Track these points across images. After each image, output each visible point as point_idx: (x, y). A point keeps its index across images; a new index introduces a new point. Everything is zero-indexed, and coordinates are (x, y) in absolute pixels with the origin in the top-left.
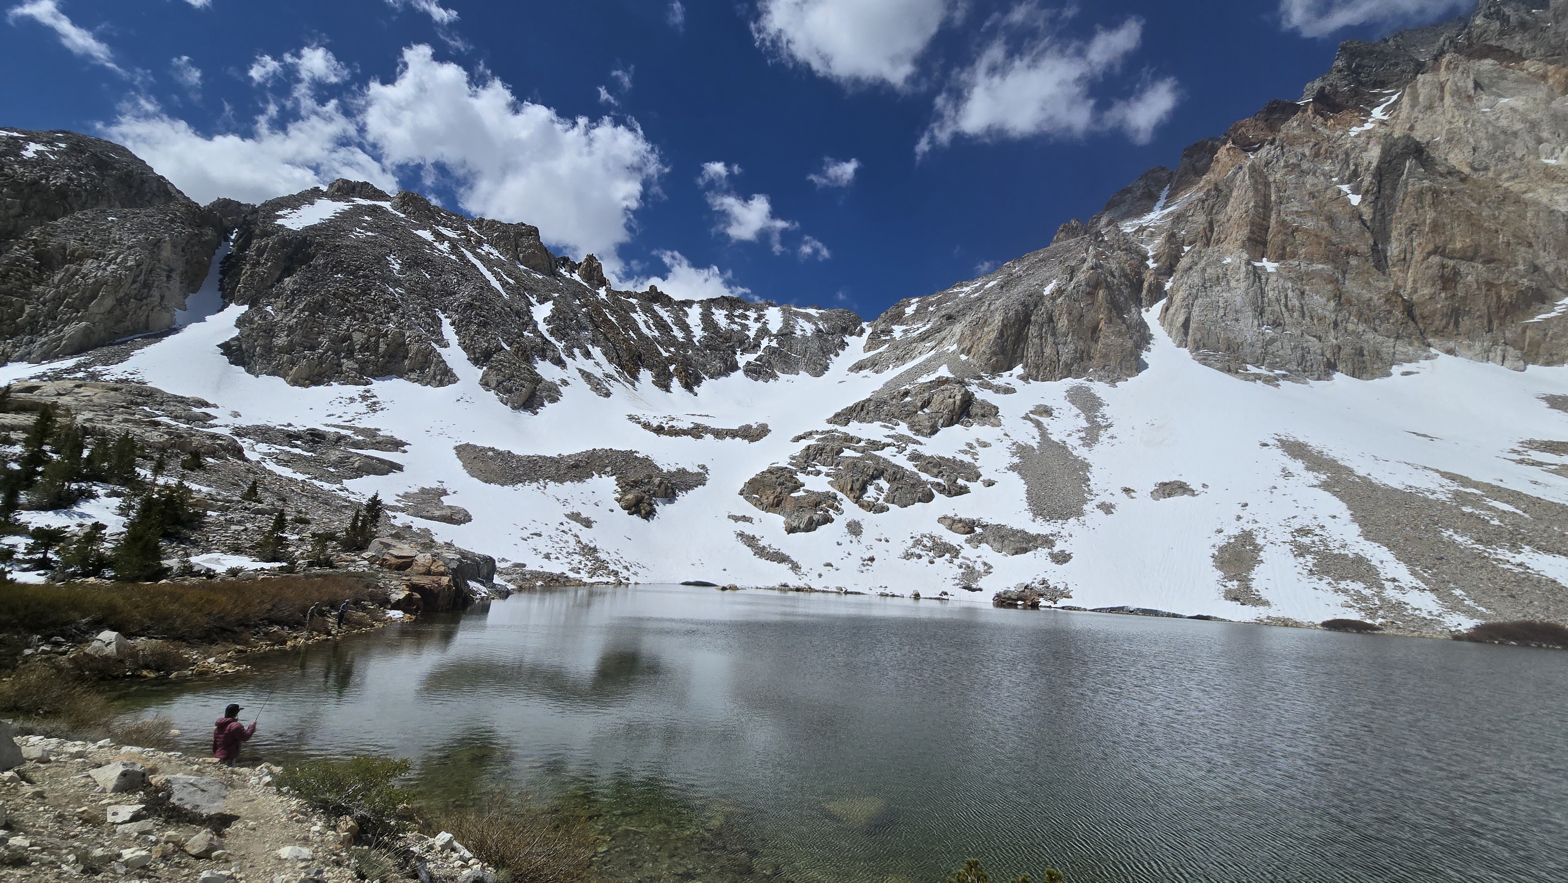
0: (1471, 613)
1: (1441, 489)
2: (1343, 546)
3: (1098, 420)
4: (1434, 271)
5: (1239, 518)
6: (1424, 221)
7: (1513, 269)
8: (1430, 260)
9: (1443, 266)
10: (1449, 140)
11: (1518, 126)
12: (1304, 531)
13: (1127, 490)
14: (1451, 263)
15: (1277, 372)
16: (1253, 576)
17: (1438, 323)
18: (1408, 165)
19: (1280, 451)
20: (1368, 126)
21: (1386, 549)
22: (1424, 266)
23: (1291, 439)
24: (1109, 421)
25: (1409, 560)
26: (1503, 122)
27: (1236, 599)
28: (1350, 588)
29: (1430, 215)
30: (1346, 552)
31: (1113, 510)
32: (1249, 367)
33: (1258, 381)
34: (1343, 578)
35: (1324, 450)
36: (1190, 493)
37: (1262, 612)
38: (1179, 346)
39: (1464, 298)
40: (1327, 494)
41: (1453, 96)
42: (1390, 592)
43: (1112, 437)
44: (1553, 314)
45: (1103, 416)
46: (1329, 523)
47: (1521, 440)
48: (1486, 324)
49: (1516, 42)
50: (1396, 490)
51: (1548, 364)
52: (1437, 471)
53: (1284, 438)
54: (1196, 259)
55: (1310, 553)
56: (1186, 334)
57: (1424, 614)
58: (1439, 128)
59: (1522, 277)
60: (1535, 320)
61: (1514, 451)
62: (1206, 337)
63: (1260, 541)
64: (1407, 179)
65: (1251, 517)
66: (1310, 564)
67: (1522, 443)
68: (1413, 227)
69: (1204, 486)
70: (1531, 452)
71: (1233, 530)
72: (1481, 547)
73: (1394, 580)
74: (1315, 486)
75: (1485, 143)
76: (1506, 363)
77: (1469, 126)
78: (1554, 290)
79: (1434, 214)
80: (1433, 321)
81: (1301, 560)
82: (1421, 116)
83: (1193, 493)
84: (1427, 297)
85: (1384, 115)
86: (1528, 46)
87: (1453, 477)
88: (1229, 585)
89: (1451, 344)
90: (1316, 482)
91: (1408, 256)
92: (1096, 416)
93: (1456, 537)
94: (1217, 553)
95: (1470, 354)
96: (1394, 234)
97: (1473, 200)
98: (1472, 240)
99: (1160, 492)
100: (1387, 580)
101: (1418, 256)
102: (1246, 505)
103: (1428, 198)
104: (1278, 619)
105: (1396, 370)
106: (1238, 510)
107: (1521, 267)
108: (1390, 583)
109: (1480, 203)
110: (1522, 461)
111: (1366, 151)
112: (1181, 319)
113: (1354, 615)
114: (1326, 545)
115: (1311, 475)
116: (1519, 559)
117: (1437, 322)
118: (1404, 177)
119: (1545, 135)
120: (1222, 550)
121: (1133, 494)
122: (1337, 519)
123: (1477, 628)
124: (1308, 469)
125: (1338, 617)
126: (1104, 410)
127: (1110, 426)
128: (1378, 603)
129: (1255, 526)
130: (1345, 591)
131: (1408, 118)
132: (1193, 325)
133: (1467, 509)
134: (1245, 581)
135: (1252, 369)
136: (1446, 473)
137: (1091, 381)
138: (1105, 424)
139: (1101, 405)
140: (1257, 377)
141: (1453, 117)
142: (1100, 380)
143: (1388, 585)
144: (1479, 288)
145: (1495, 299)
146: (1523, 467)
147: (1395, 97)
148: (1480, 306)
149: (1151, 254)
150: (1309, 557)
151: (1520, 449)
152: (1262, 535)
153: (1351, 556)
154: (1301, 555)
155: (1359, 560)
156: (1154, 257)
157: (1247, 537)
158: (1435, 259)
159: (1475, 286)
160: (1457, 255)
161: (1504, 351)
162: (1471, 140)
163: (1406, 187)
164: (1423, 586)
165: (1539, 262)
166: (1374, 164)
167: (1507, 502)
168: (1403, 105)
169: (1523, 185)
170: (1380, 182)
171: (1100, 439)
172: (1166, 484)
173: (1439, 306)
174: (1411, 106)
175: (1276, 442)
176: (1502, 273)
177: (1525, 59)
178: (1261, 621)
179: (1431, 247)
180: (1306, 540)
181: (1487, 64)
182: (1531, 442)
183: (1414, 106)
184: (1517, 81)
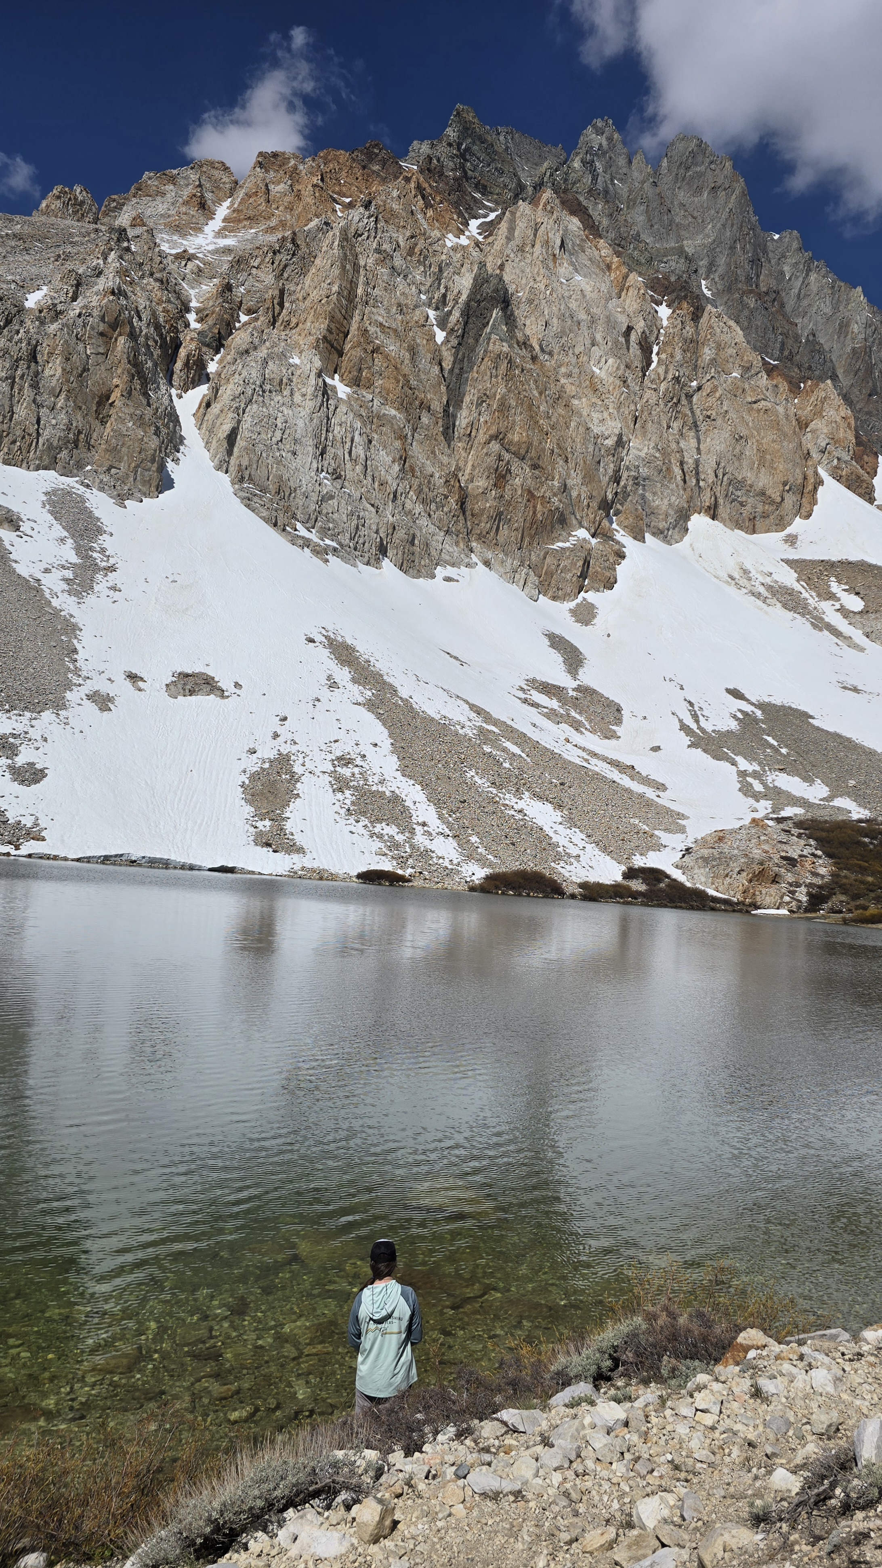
0: (482, 861)
1: (469, 723)
2: (382, 782)
3: (95, 555)
4: (491, 460)
5: (276, 736)
6: (495, 395)
7: (550, 483)
8: (491, 445)
9: (500, 458)
10: (530, 301)
11: (582, 316)
12: (345, 761)
13: (133, 677)
14: (507, 456)
15: (328, 542)
16: (287, 815)
17: (484, 526)
18: (494, 315)
19: (326, 652)
20: (464, 241)
21: (418, 787)
22: (485, 450)
23: (339, 639)
24: (112, 561)
25: (437, 801)
26: (573, 305)
27: (268, 845)
28: (384, 832)
29: (501, 390)
30: (384, 789)
31: (110, 705)
32: (299, 526)
33: (305, 548)
34: (379, 820)
35: (371, 659)
36: (219, 693)
37: (295, 862)
38: (218, 468)
39: (509, 503)
40: (369, 717)
41: (542, 246)
42: (420, 839)
43: (114, 588)
44: (567, 545)
45: (103, 551)
46: (369, 751)
47: (527, 678)
48: (519, 540)
49: (597, 210)
50: (432, 720)
51: (554, 598)
52: (467, 702)
53: (332, 636)
54: (256, 341)
55: (349, 788)
56: (230, 452)
57: (447, 863)
58: (524, 281)
59: (555, 495)
60: (554, 547)
61: (522, 689)
62: (255, 466)
63: (298, 769)
64: (490, 333)
65: (290, 736)
66: (348, 802)
67: (527, 680)
68: (484, 398)
69: (237, 685)
70: (533, 692)
71: (268, 751)
72: (494, 791)
73: (424, 824)
74: (360, 704)
75: (555, 320)
76: (527, 589)
77: (548, 292)
78: (573, 517)
79: (504, 390)
80: (480, 521)
81: (339, 795)
82: (512, 255)
83: (222, 693)
84: (481, 490)
85: (480, 234)
86: (605, 222)
87: (478, 711)
88: (260, 824)
89: (489, 555)
90: (361, 700)
91: (473, 434)
92: (91, 549)
93: (477, 778)
94: (247, 782)
95: (502, 570)
96: (467, 399)
97: (537, 387)
98: (528, 436)
99: (180, 686)
100: (418, 824)
101: (482, 437)
102: (285, 719)
103: (503, 366)
104: (313, 870)
105: (440, 572)
106: (274, 725)
107: (556, 483)
108: (420, 827)
109: (541, 394)
110: (525, 701)
111: (458, 274)
112: (227, 427)
113: (386, 865)
114: (366, 780)
115: (356, 689)
116: (521, 805)
117: (483, 524)
118: (488, 329)
119: (599, 337)
120: (254, 777)
121: (141, 684)
122: (377, 749)
123: (488, 878)
124: (354, 680)
125: (372, 868)
126: (105, 541)
127: (112, 569)
128: (408, 850)
129: (294, 749)
130: (380, 836)
131: (501, 252)
132: (240, 443)
133: (487, 749)
134: (278, 820)
135: (302, 531)
136: (473, 705)
137: (88, 486)
138: (104, 564)
139: (100, 531)
140: (306, 543)
141: (538, 274)
142: (102, 489)
143: (419, 829)
144: (522, 495)
145: (531, 513)
146: (525, 706)
147: (492, 216)
148: (518, 518)
149: (194, 304)
150: (348, 793)
151: (525, 687)
152: (301, 761)
153: (388, 794)
154: (340, 790)
155: (396, 799)
156: (198, 311)
157: (283, 762)
158: (495, 446)
159: (519, 492)
160: (513, 449)
161: (527, 574)
162: (546, 313)
163: (488, 343)
164: (447, 832)
165: (570, 483)
166: (464, 297)
167: (516, 744)
168: (500, 232)
169: (573, 388)
170: (466, 323)
171: (96, 588)
172: (187, 675)
173: (488, 505)
174: (507, 238)
175: (323, 639)
176: (542, 484)
177: (600, 237)
178: (296, 873)
179: (493, 430)
180: (346, 772)
181: (574, 223)
182: (534, 680)
183: (509, 239)
184: (590, 259)
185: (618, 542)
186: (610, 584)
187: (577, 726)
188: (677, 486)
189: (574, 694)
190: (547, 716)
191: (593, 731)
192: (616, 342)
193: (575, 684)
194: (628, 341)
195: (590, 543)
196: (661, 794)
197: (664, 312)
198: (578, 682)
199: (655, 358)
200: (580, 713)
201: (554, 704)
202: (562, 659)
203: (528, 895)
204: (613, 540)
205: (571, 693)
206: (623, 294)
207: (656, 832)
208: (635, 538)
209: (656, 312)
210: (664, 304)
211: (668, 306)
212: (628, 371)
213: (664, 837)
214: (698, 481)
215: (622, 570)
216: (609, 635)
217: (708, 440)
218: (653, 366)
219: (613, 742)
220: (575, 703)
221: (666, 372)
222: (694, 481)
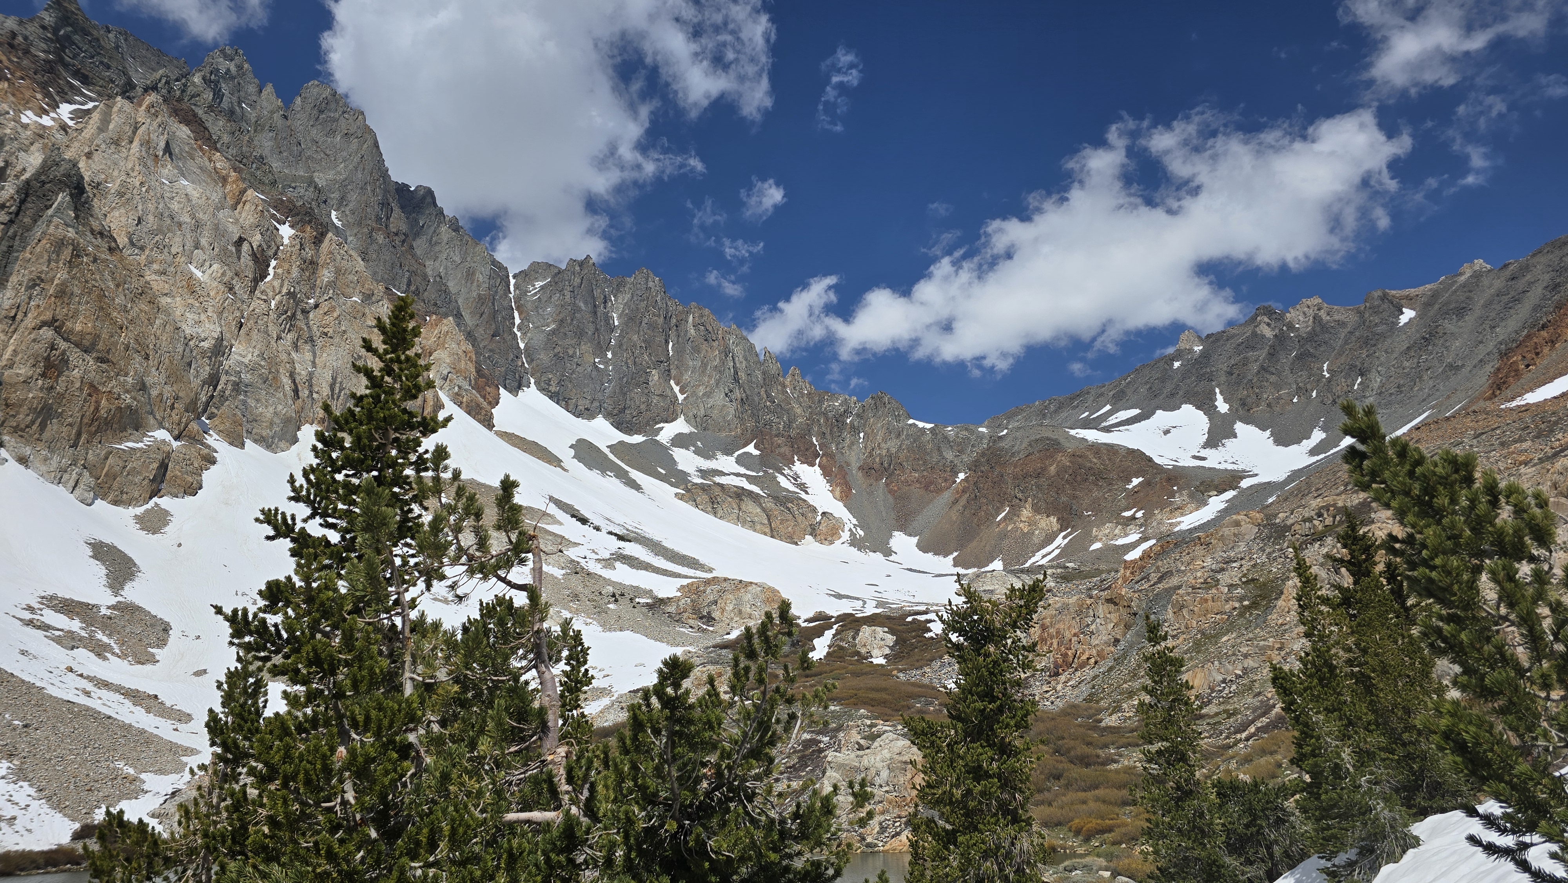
4: (40, 348)
6: (52, 280)
7: (122, 379)
8: (41, 331)
9: (53, 347)
11: (186, 218)
14: (63, 345)
17: (23, 417)
22: (32, 336)
29: (61, 275)
39: (62, 396)
44: (140, 445)
48: (73, 436)
49: (217, 126)
51: (116, 503)
64: (52, 216)
68: (38, 282)
75: (151, 218)
77: (144, 189)
79: (65, 276)
80: (18, 413)
85: (72, 119)
86: (226, 138)
97: (114, 279)
98: (94, 327)
101: (30, 321)
103: (67, 253)
107: (130, 380)
109: (118, 286)
117: (21, 416)
118: (50, 212)
119: (204, 242)
131: (91, 141)
144: (81, 389)
146: (29, 630)
148: (74, 412)
151: (37, 606)
159: (78, 385)
160: (74, 339)
162: (140, 208)
165: (149, 380)
173: (31, 395)
176: (110, 379)
177: (217, 150)
179: (47, 316)
181: (184, 132)
182: (53, 598)
183: (101, 129)
184: (201, 168)
185: (208, 447)
186: (192, 489)
187: (100, 651)
188: (285, 395)
189: (108, 612)
190: (58, 640)
191: (123, 656)
192: (224, 250)
194: (239, 251)
195: (169, 445)
196: (180, 726)
197: (286, 232)
198: (120, 599)
199: (271, 270)
200: (110, 636)
201: (75, 625)
204: (203, 444)
206: (239, 207)
207: (143, 776)
208: (231, 444)
209: (278, 230)
210: (287, 224)
211: (292, 227)
212: (236, 278)
213: (150, 780)
214: (311, 392)
215: (208, 476)
216: (180, 545)
217: (325, 355)
218: (269, 278)
221: (282, 286)
222: (307, 392)
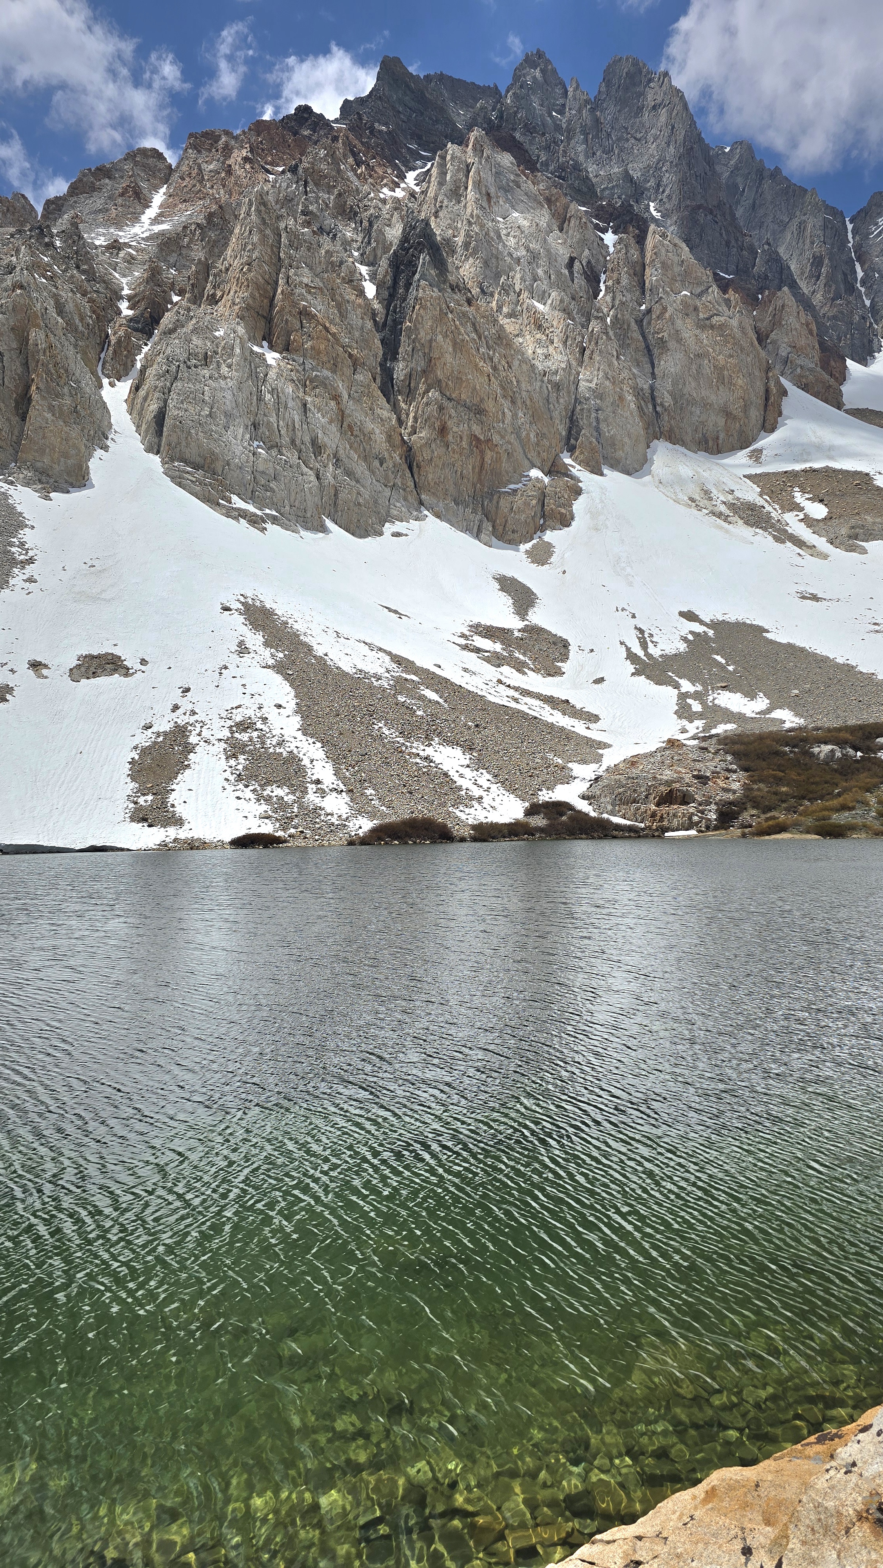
0: (372, 816)
1: (387, 675)
2: (280, 744)
3: (13, 549)
4: (431, 410)
5: (176, 708)
9: (441, 407)
10: (466, 246)
11: (522, 252)
12: (245, 726)
13: (36, 665)
14: (448, 404)
15: (268, 511)
16: (173, 787)
18: (421, 261)
19: (241, 619)
20: (399, 193)
21: (319, 745)
22: (425, 400)
23: (258, 604)
24: (31, 553)
25: (336, 757)
26: (512, 242)
27: (144, 820)
28: (273, 794)
30: (282, 750)
31: (8, 697)
32: (235, 498)
33: (242, 520)
34: (269, 783)
35: (290, 621)
36: (124, 671)
37: (173, 833)
38: (148, 450)
40: (278, 678)
41: (475, 187)
42: (312, 797)
43: (31, 580)
44: (520, 485)
45: (22, 544)
46: (272, 714)
47: (471, 624)
49: (535, 145)
50: (346, 674)
51: (510, 543)
52: (389, 653)
53: (250, 602)
54: (182, 318)
55: (243, 753)
56: (159, 433)
57: (334, 820)
58: (460, 225)
59: (501, 437)
60: (507, 490)
61: (463, 636)
62: (184, 443)
63: (193, 739)
64: (419, 280)
65: (190, 707)
66: (240, 767)
67: (472, 626)
68: (420, 347)
69: (143, 662)
70: (476, 638)
71: (164, 725)
72: (401, 740)
73: (318, 782)
74: (269, 667)
76: (481, 536)
78: (524, 458)
81: (232, 762)
82: (446, 201)
83: (127, 672)
84: (425, 442)
85: (417, 185)
86: (544, 155)
87: (398, 660)
88: (141, 801)
89: (440, 506)
90: (271, 662)
91: (413, 383)
92: (12, 545)
93: (385, 731)
94: (137, 757)
95: (454, 519)
98: (468, 380)
99: (83, 669)
100: (312, 782)
102: (187, 690)
104: (185, 841)
105: (388, 528)
106: (176, 697)
108: (313, 786)
110: (465, 647)
111: (389, 226)
112: (153, 407)
113: (267, 828)
114: (263, 743)
115: (267, 653)
116: (429, 751)
118: (417, 276)
119: (540, 272)
120: (144, 752)
121: (45, 672)
122: (282, 710)
123: (374, 831)
124: (267, 644)
125: (252, 832)
126: (26, 535)
127: (31, 561)
128: (296, 810)
129: (192, 719)
130: (268, 800)
132: (168, 422)
133: (401, 699)
134: (162, 793)
135: (238, 502)
136: (396, 656)
137: (11, 483)
138: (22, 557)
139: (22, 525)
140: (242, 514)
141: (473, 215)
142: (27, 484)
143: (312, 788)
144: (468, 442)
145: (479, 458)
147: (429, 165)
148: (467, 465)
149: (126, 292)
150: (241, 758)
152: (198, 730)
153: (285, 754)
154: (234, 756)
155: (293, 759)
156: (130, 298)
157: (180, 732)
158: (435, 395)
159: (465, 439)
160: (454, 396)
161: (481, 521)
163: (417, 291)
164: (342, 787)
165: (517, 423)
166: (394, 248)
167: (437, 691)
168: (433, 180)
170: (395, 274)
171: (12, 582)
172: (93, 657)
174: (438, 183)
175: (240, 606)
178: (166, 845)
180: (244, 737)
181: (506, 159)
182: (478, 625)
184: (526, 194)
185: (572, 477)
186: (565, 521)
187: (520, 667)
188: (631, 414)
189: (519, 635)
190: (487, 660)
191: (536, 671)
192: (559, 274)
193: (521, 625)
194: (571, 273)
196: (591, 726)
197: (609, 238)
198: (526, 623)
199: (602, 286)
200: (524, 654)
201: (498, 647)
202: (511, 601)
203: (415, 843)
204: (568, 476)
205: (516, 634)
206: (565, 225)
207: (570, 765)
208: (592, 472)
209: (602, 240)
210: (610, 231)
211: (614, 232)
212: (573, 303)
213: (577, 769)
214: (655, 407)
215: (579, 506)
216: (564, 572)
217: (662, 363)
218: (602, 294)
219: (557, 679)
220: (520, 644)
221: (614, 299)
222: (650, 406)
